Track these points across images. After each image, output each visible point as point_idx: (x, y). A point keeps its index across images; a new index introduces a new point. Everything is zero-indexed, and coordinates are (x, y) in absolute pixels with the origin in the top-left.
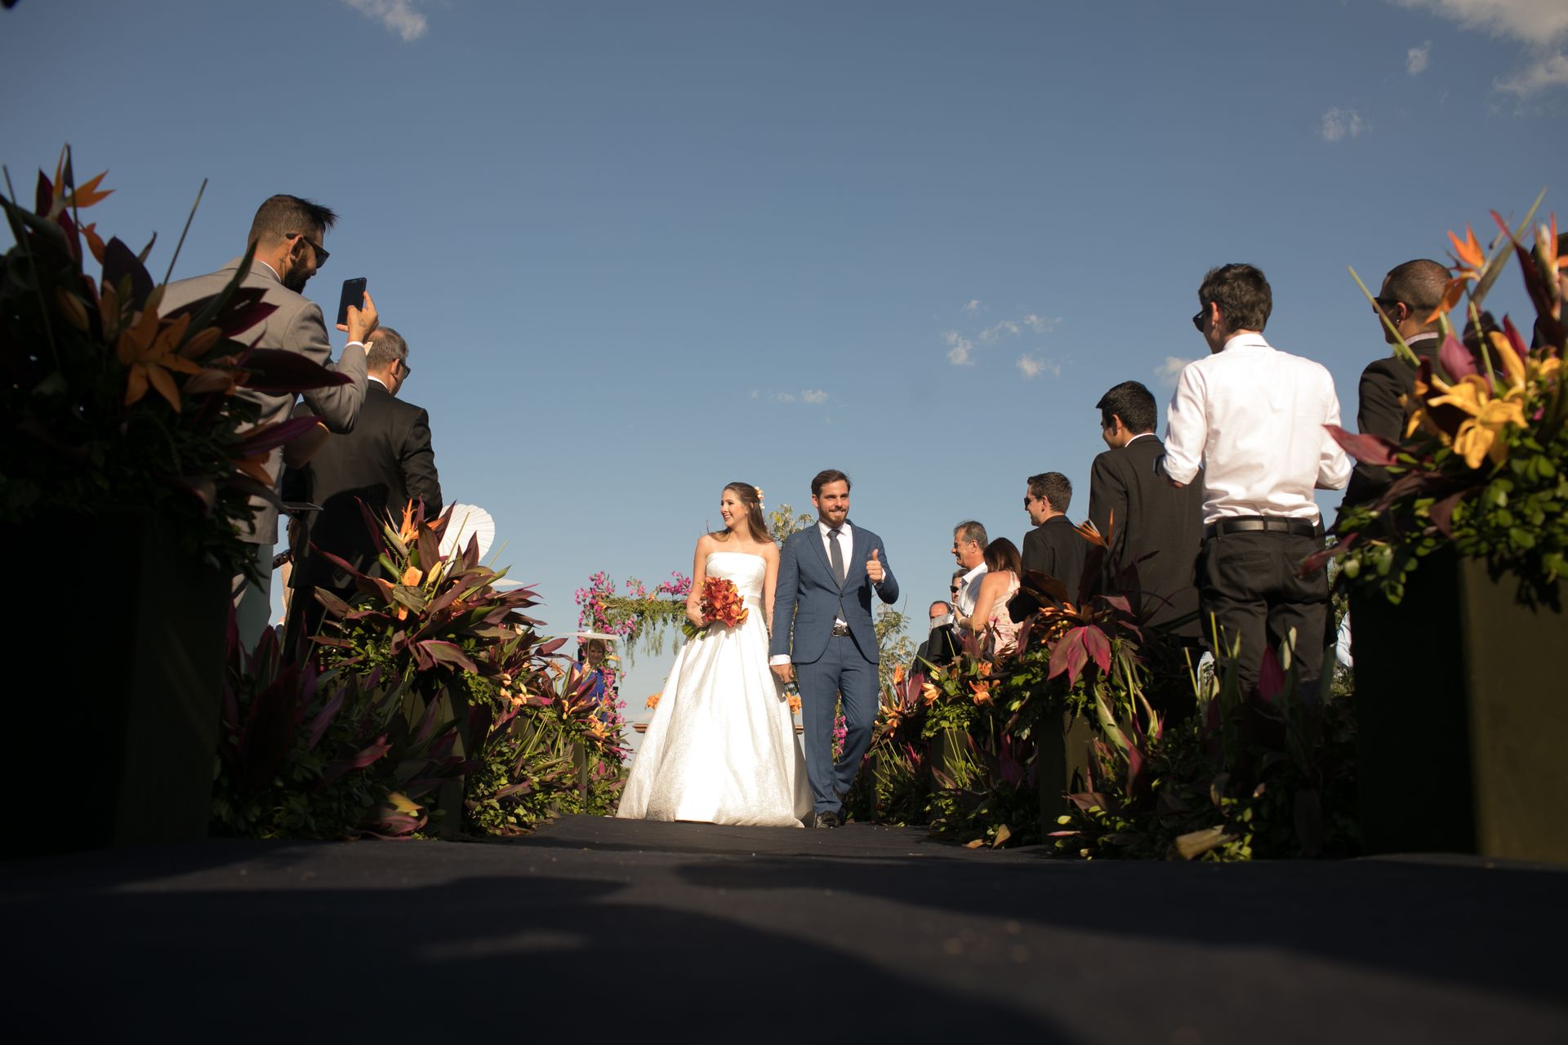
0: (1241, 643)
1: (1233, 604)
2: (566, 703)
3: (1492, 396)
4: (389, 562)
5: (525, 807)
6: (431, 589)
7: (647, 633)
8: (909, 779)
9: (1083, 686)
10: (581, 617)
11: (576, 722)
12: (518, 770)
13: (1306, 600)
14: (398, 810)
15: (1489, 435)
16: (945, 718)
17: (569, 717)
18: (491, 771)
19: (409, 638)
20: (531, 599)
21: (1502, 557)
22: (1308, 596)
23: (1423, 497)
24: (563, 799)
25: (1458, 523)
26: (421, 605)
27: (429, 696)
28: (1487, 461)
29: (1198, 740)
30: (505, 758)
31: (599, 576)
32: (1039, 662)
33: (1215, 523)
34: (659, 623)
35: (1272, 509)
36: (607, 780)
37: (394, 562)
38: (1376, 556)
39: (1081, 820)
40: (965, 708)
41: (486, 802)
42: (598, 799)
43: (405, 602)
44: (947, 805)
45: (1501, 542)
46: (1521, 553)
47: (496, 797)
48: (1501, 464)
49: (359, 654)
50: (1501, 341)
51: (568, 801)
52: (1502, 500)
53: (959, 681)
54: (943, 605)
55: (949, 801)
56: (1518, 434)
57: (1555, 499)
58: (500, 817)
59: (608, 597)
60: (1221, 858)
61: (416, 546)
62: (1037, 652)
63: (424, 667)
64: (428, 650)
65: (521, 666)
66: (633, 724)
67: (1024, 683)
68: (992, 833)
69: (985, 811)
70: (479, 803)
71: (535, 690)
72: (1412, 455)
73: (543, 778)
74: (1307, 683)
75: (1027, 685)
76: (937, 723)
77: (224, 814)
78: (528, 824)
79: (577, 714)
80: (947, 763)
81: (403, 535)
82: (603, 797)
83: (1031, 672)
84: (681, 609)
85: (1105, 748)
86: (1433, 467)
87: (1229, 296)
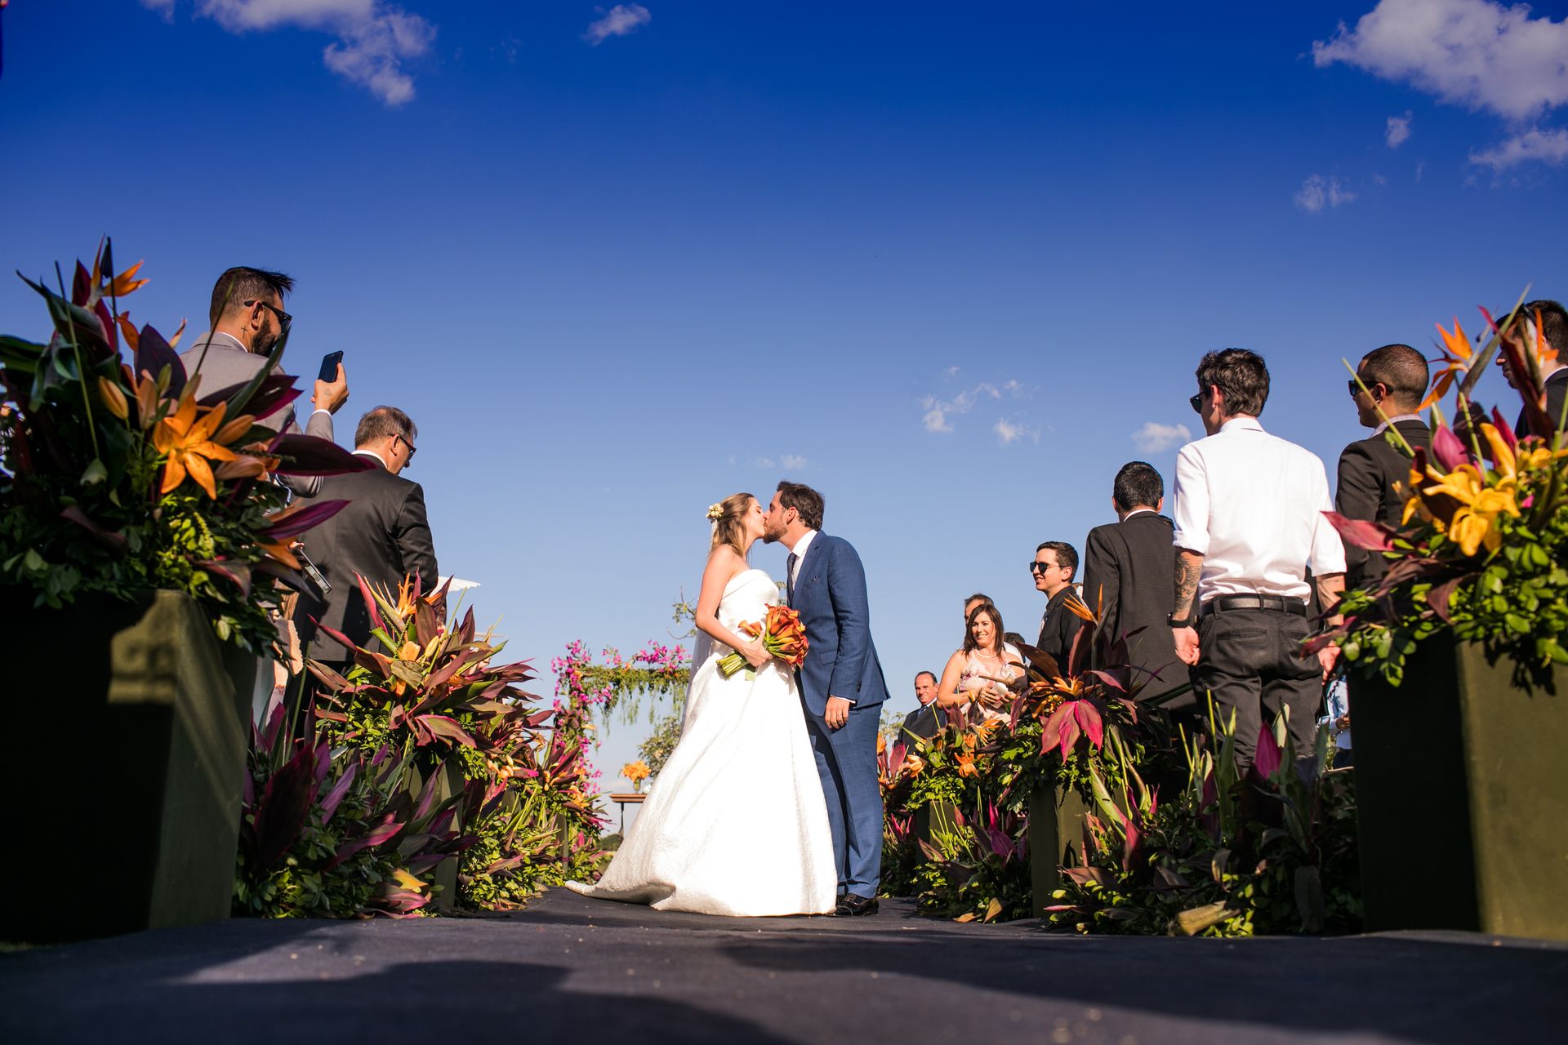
0: (1237, 719)
1: (1230, 680)
2: (548, 774)
3: (1483, 486)
4: (386, 636)
5: (517, 881)
6: (428, 663)
7: (624, 702)
8: (893, 850)
9: (1075, 760)
10: (557, 686)
11: (558, 793)
12: (509, 843)
13: (1300, 677)
14: (402, 887)
15: (1483, 523)
16: (930, 790)
17: (550, 788)
18: (485, 846)
19: (406, 712)
20: (527, 673)
21: (1498, 641)
22: (1303, 673)
23: (1419, 582)
24: (547, 872)
25: (1455, 608)
26: (419, 680)
27: (427, 771)
28: (1482, 550)
29: (1193, 814)
30: (497, 832)
31: (576, 645)
32: (1030, 736)
33: (1212, 600)
34: (636, 691)
35: (1267, 587)
36: (587, 851)
37: (391, 635)
38: (1376, 640)
39: (1073, 894)
40: (951, 780)
41: (478, 876)
42: (578, 870)
43: (403, 677)
44: (934, 877)
45: (1497, 627)
46: (1515, 637)
47: (488, 872)
48: (1495, 552)
49: (356, 729)
50: (1491, 431)
51: (551, 873)
52: (1497, 586)
53: (944, 753)
54: (928, 676)
55: (937, 874)
56: (1511, 522)
57: (1548, 586)
58: (493, 892)
59: (584, 665)
60: (1224, 934)
61: (413, 621)
62: (1028, 726)
63: (422, 743)
64: (427, 725)
65: (508, 738)
66: (610, 794)
67: (1016, 756)
68: (983, 906)
69: (975, 884)
70: (472, 878)
71: (522, 762)
72: (1407, 540)
73: (533, 851)
74: (1303, 760)
75: (1019, 759)
76: (922, 795)
77: (241, 893)
78: (519, 898)
79: (559, 786)
80: (934, 835)
81: (401, 610)
82: (583, 868)
83: (1023, 746)
84: (658, 678)
85: (1098, 821)
86: (1428, 552)
87: (1232, 380)
